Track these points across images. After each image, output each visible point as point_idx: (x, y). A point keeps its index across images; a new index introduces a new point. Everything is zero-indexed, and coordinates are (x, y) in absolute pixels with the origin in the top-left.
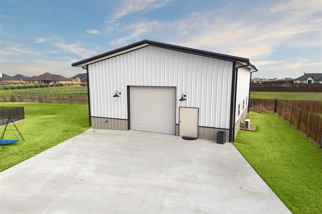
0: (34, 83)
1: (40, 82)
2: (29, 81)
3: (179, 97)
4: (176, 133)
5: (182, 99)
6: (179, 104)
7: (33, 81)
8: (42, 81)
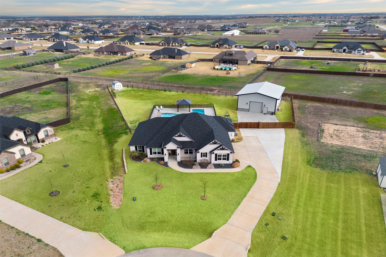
0: (103, 54)
1: (108, 53)
2: (99, 52)
3: (264, 105)
4: (262, 112)
5: (264, 106)
6: (263, 106)
7: (103, 52)
8: (110, 52)
